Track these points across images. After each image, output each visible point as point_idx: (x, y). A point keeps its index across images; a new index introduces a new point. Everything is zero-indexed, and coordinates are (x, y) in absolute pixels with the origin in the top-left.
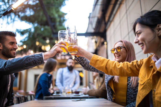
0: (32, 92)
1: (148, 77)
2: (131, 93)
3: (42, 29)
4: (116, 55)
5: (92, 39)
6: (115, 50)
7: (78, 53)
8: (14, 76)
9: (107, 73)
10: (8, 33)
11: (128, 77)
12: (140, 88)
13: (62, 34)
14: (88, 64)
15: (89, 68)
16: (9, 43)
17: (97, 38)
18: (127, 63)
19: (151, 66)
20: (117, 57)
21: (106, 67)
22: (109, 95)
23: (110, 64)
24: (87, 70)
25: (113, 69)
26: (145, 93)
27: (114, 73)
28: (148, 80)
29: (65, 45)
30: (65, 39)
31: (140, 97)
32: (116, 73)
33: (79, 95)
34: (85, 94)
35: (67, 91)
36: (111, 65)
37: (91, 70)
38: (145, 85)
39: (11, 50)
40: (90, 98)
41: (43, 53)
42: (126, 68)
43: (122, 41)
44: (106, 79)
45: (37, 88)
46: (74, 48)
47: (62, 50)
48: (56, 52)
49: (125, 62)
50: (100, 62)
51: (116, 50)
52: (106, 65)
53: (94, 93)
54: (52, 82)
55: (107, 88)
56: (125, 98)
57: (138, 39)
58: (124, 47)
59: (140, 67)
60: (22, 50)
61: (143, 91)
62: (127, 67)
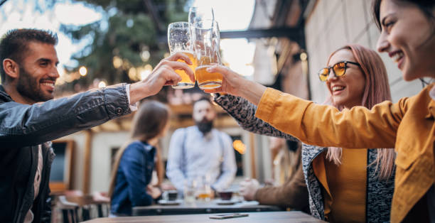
0: (103, 195)
1: (421, 147)
2: (378, 194)
3: (130, 23)
4: (332, 85)
5: (267, 46)
6: (329, 72)
7: (224, 86)
8: (52, 150)
9: (307, 139)
10: (35, 35)
11: (369, 151)
12: (399, 180)
13: (178, 32)
14: (253, 114)
15: (257, 125)
16: (35, 61)
17: (280, 43)
18: (361, 110)
19: (429, 116)
20: (337, 93)
21: (303, 124)
22: (314, 202)
23: (313, 114)
24: (252, 130)
25: (322, 128)
26: (414, 195)
27: (324, 140)
28: (422, 156)
29: (188, 62)
30: (186, 46)
31: (400, 206)
32: (331, 137)
33: (232, 204)
34: (248, 199)
35: (198, 193)
36: (316, 116)
37: (263, 132)
38: (414, 171)
39: (42, 81)
40: (262, 210)
41: (128, 87)
42: (358, 125)
43: (349, 48)
44: (303, 156)
45: (115, 183)
46: (212, 73)
47: (178, 76)
48: (162, 82)
49: (357, 108)
50: (286, 108)
51: (332, 71)
52: (303, 118)
53: (272, 196)
54: (155, 167)
55: (307, 181)
56: (362, 209)
57: (387, 41)
58: (357, 64)
59: (398, 120)
60: (75, 82)
61: (408, 189)
62: (360, 120)
